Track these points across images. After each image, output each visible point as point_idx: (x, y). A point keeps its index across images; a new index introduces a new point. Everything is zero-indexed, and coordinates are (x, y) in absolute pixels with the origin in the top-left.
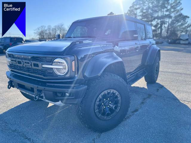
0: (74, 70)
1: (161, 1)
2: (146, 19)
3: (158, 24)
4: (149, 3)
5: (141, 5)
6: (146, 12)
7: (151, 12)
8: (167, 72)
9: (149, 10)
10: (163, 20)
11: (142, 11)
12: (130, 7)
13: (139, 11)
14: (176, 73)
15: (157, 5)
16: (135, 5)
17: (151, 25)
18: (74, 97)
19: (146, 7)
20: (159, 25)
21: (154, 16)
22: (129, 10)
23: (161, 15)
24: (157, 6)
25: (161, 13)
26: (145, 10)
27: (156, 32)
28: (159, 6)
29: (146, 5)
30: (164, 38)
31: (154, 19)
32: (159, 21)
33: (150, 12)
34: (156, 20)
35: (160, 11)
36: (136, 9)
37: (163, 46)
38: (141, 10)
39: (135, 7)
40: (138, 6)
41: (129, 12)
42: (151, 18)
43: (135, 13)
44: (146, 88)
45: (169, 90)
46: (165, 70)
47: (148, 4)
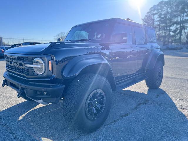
0: (50, 69)
1: (180, 6)
2: (164, 25)
3: (177, 29)
4: (168, 8)
5: (159, 10)
6: (164, 17)
7: (170, 17)
8: (175, 78)
9: (167, 15)
10: (183, 25)
11: (160, 16)
12: (148, 13)
13: (156, 16)
14: (185, 79)
15: (176, 9)
16: (153, 10)
17: (170, 30)
18: (51, 96)
19: (164, 12)
20: (178, 31)
21: (172, 21)
22: (146, 16)
23: (181, 20)
24: (176, 11)
25: (181, 19)
26: (163, 15)
27: (175, 38)
28: (179, 11)
29: (164, 11)
30: (184, 44)
31: (173, 24)
32: (179, 26)
33: (168, 17)
34: (175, 25)
35: (179, 16)
36: (154, 14)
37: (181, 52)
38: (158, 15)
39: (153, 12)
40: (156, 12)
41: (146, 18)
42: (170, 23)
43: (153, 18)
44: (146, 93)
45: (170, 97)
46: (174, 76)
47: (166, 9)
